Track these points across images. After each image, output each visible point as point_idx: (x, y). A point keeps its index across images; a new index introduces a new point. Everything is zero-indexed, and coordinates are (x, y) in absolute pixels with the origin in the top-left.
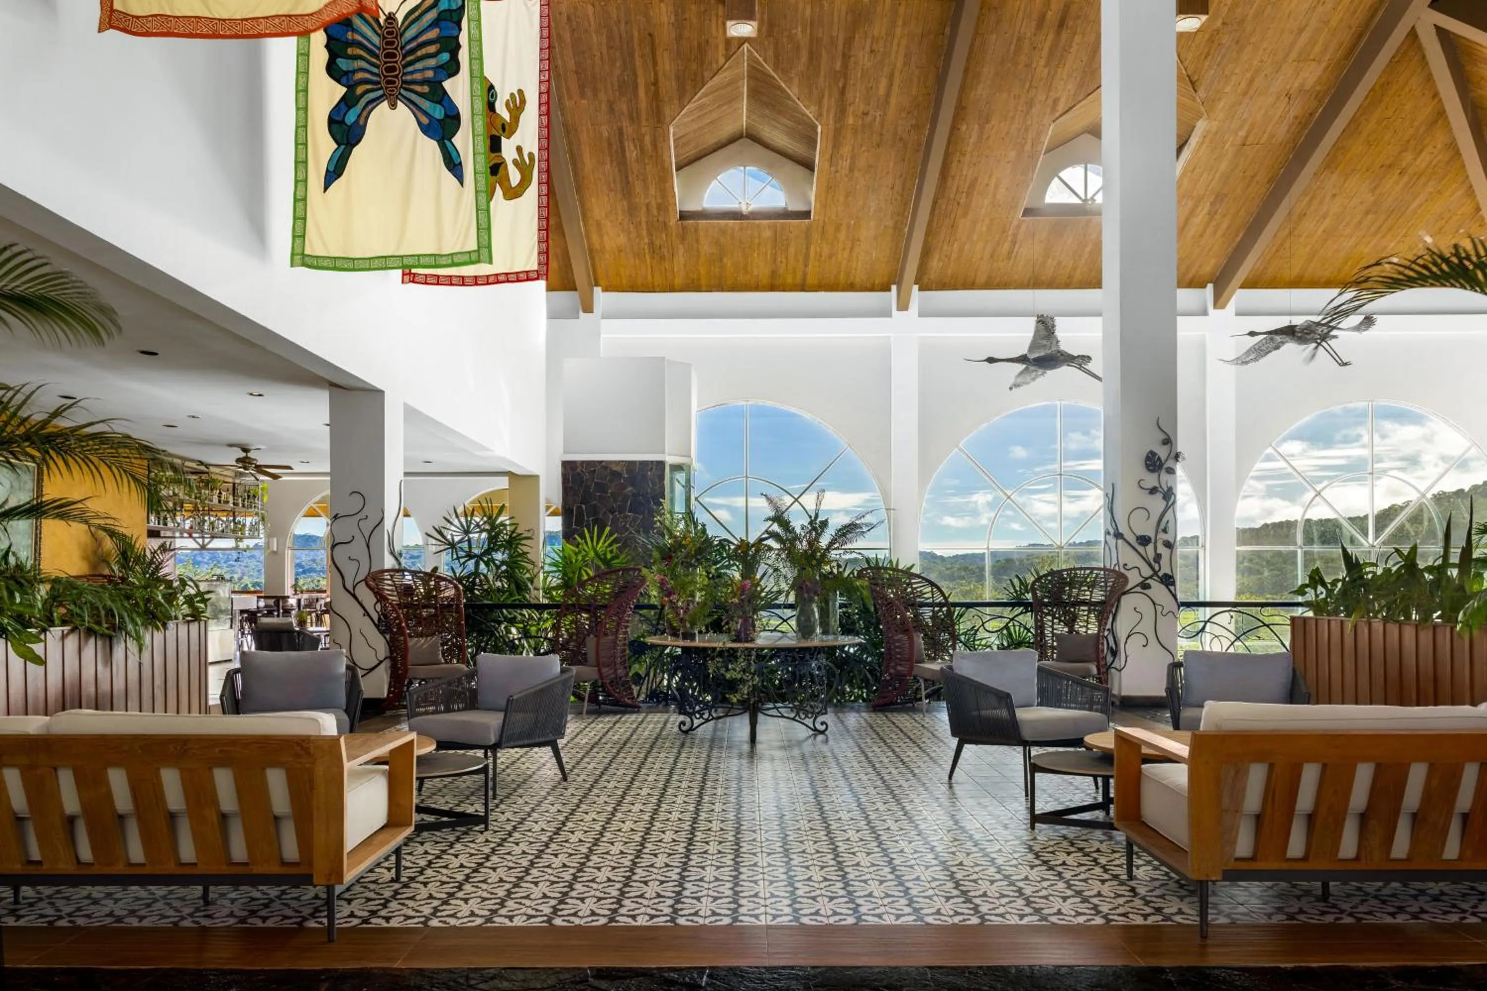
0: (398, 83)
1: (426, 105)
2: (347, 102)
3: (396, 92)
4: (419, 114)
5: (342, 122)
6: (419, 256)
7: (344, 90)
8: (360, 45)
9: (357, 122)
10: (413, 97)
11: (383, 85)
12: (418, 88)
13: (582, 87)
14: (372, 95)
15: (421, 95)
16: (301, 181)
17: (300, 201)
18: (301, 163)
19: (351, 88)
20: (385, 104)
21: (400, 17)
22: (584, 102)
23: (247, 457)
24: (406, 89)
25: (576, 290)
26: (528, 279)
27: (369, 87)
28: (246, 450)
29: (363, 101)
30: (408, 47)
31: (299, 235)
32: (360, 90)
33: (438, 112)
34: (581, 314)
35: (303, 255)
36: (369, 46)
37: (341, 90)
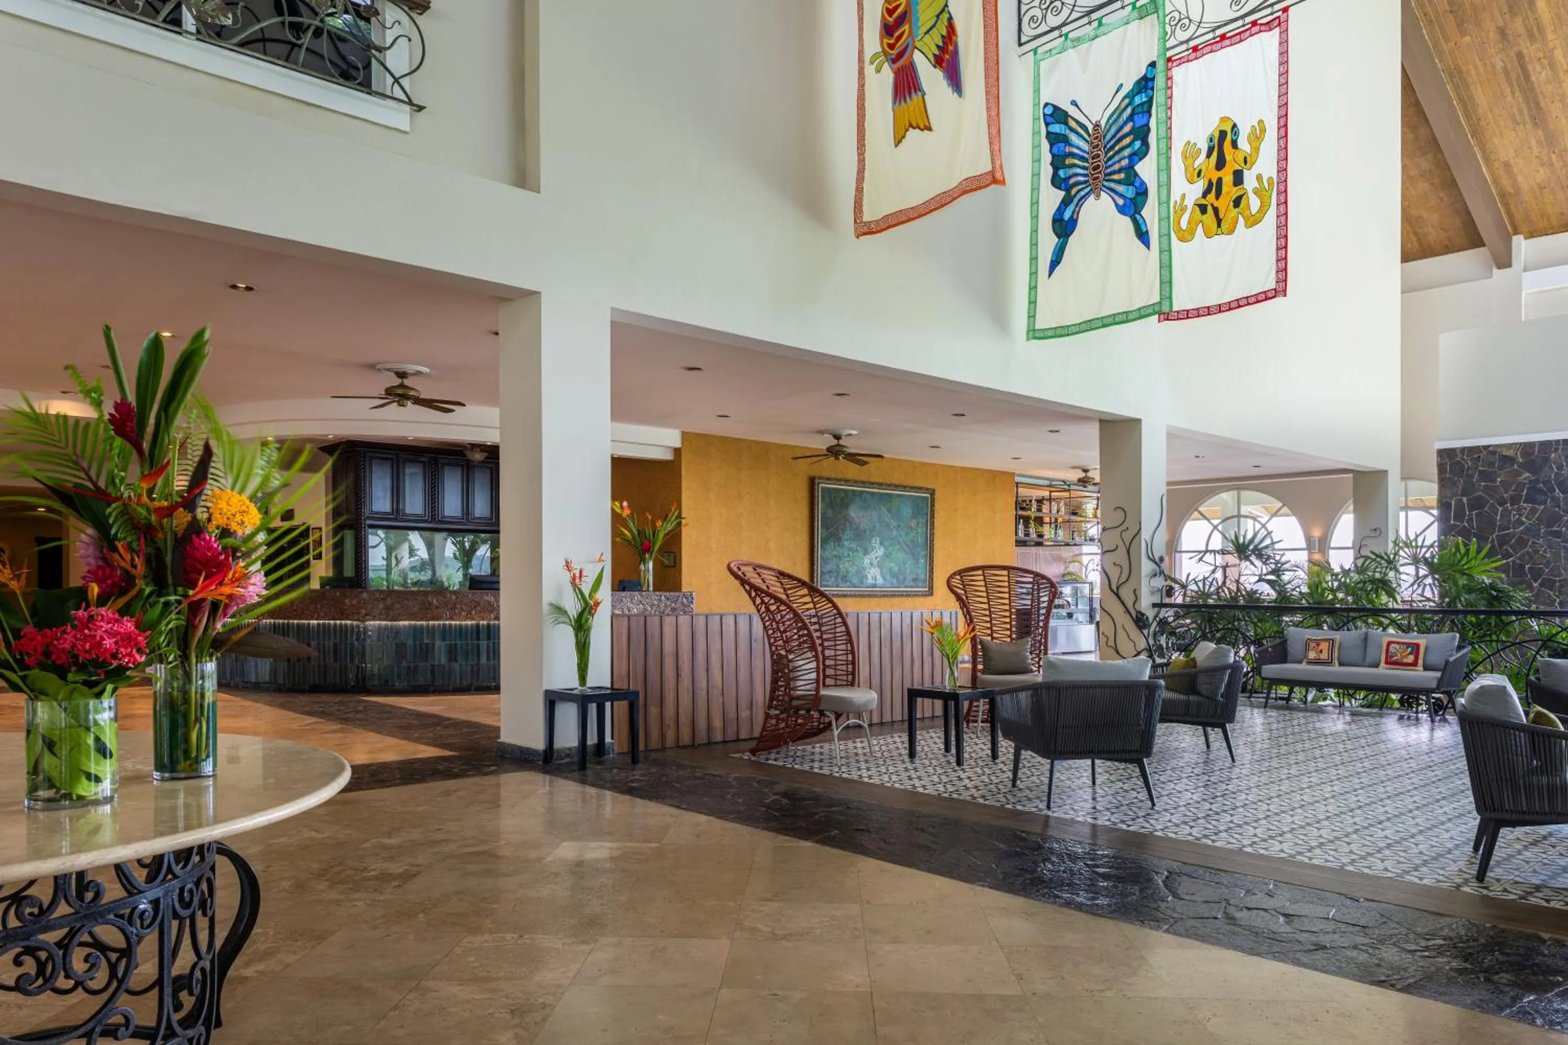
0: (1102, 176)
1: (1121, 189)
2: (1065, 203)
3: (1100, 185)
4: (1116, 198)
5: (1062, 220)
6: (1114, 315)
7: (1063, 193)
8: (1072, 155)
9: (1072, 216)
10: (1112, 185)
11: (1091, 182)
12: (1116, 177)
13: (1460, 24)
14: (1082, 193)
15: (1119, 182)
16: (1034, 274)
17: (1033, 288)
18: (1034, 259)
19: (1068, 190)
20: (1092, 198)
21: (1103, 123)
22: (1468, 38)
23: (1086, 477)
24: (1107, 181)
25: (1484, 245)
26: (1267, 299)
27: (1080, 187)
28: (1085, 471)
29: (1076, 200)
30: (1108, 146)
31: (1032, 317)
32: (1073, 192)
33: (1130, 192)
34: (1495, 270)
35: (1034, 330)
36: (1081, 153)
37: (1062, 194)
